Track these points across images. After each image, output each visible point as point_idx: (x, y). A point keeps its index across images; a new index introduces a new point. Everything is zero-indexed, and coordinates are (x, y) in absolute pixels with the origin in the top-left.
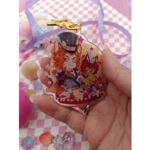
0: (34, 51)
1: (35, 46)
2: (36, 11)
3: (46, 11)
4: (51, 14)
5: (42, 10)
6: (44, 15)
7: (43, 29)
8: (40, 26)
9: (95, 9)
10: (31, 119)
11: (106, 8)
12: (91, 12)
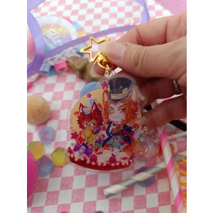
0: (40, 77)
1: (41, 69)
2: (45, 14)
3: (60, 14)
4: (67, 19)
5: (54, 13)
6: (55, 19)
7: (55, 42)
8: (50, 38)
9: (136, 9)
10: (37, 191)
11: (153, 8)
12: (129, 15)
